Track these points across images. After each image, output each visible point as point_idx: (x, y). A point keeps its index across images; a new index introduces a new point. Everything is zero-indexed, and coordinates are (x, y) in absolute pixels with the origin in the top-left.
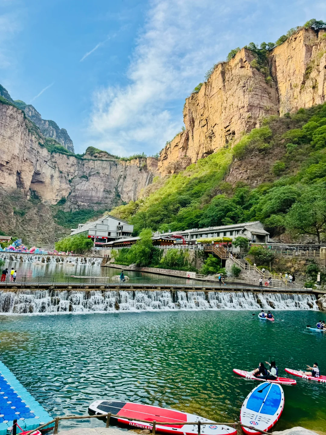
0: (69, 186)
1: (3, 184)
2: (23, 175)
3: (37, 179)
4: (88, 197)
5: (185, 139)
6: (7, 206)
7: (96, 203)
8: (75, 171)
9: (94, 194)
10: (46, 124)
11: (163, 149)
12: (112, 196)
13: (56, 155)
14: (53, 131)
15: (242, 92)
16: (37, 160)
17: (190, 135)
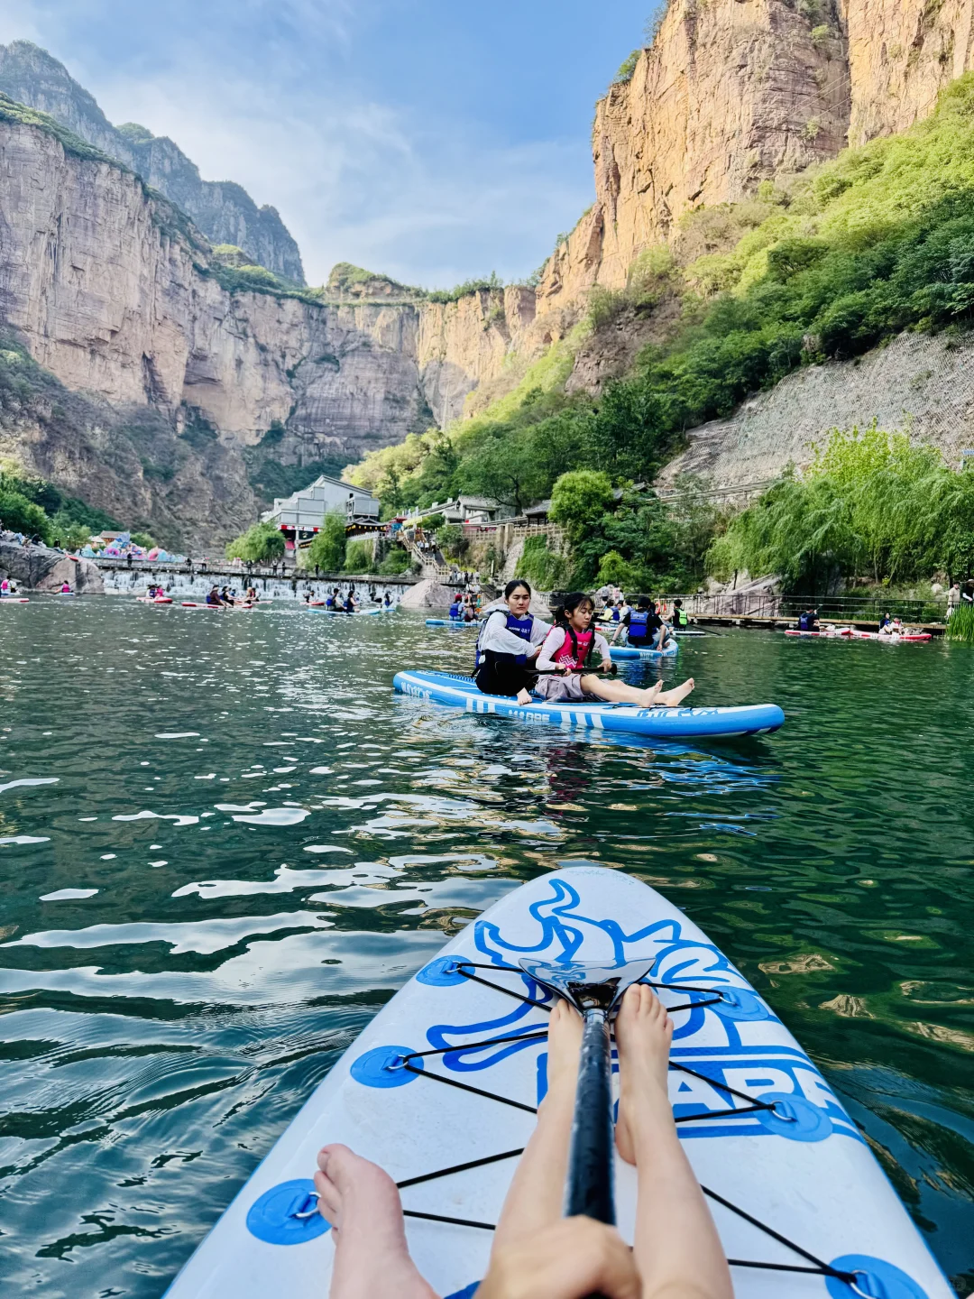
0: (289, 389)
1: (108, 393)
2: (159, 366)
3: (199, 372)
4: (341, 419)
5: (594, 232)
6: (123, 454)
7: (367, 436)
8: (301, 341)
9: (358, 409)
10: (216, 195)
11: (548, 261)
12: (410, 412)
13: (245, 299)
14: (236, 218)
15: (736, 85)
16: (195, 318)
17: (608, 218)
